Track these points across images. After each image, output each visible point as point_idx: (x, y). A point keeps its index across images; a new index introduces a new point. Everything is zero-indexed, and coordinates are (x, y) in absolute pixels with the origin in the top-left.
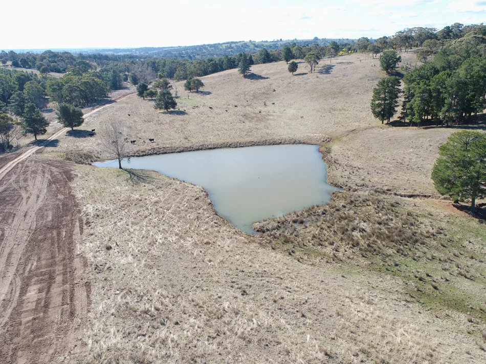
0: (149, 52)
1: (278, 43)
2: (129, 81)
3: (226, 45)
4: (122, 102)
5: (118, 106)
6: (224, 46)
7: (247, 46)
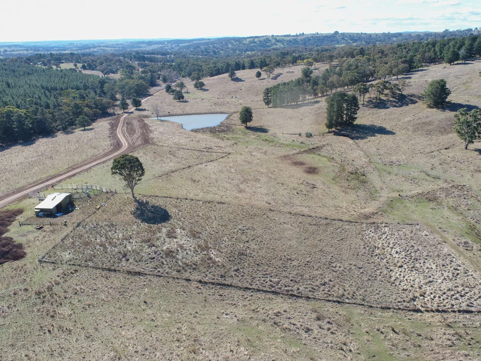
0: (180, 45)
1: (299, 38)
2: (161, 79)
3: (250, 39)
4: (157, 96)
5: (155, 98)
6: (248, 40)
7: (269, 40)
